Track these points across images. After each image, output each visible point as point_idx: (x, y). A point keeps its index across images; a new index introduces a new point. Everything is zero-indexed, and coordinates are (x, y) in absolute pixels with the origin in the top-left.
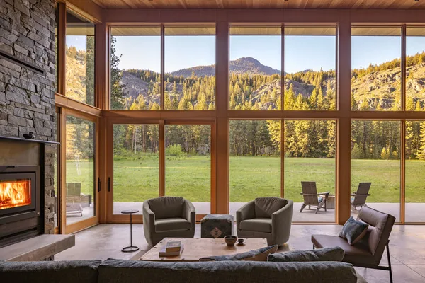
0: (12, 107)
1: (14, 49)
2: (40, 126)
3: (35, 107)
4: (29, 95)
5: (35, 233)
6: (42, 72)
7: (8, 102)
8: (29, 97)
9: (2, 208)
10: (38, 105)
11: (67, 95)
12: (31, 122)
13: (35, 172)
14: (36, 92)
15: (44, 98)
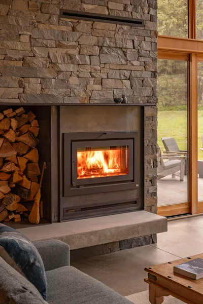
0: (107, 70)
1: (108, 8)
2: (138, 86)
3: (133, 65)
4: (125, 53)
5: (134, 208)
6: (141, 23)
7: (102, 66)
8: (125, 55)
9: (93, 177)
10: (135, 63)
11: (197, 39)
12: (127, 83)
13: (133, 139)
14: (134, 48)
15: (143, 53)
